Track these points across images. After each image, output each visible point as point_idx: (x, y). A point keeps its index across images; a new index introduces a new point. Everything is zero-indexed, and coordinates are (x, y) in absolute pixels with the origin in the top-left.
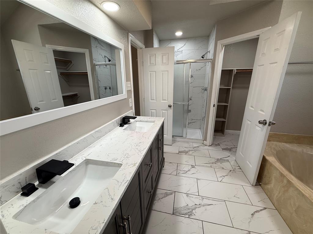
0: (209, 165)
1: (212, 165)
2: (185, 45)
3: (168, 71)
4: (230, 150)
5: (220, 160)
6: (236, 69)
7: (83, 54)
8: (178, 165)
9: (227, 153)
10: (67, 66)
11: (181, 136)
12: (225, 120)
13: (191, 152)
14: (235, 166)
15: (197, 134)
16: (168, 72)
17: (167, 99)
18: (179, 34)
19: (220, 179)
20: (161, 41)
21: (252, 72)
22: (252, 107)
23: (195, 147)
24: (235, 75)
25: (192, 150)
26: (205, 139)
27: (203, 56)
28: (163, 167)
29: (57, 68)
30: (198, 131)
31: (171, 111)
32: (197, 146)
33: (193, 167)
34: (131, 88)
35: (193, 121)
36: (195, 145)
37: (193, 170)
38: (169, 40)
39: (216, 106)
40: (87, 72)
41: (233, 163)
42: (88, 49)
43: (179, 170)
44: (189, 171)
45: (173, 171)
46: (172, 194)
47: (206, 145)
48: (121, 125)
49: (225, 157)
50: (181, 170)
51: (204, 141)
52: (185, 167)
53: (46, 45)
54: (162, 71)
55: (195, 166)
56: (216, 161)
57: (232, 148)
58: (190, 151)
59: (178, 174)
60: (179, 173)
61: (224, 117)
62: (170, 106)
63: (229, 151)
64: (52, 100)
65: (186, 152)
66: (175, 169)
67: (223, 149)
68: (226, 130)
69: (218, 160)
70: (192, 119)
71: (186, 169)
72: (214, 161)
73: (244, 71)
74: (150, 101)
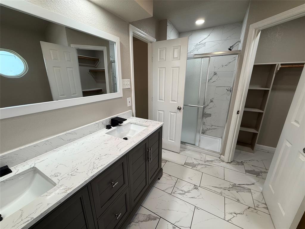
0: (219, 191)
1: (223, 191)
2: (209, 36)
3: (179, 67)
4: (257, 174)
5: (238, 186)
6: (280, 63)
7: (102, 52)
8: (178, 180)
9: (251, 179)
10: (96, 64)
11: (193, 144)
12: (257, 132)
13: (199, 167)
14: (259, 202)
15: (216, 144)
16: (179, 69)
17: (176, 100)
18: (200, 22)
19: (228, 217)
20: (180, 34)
21: (303, 67)
22: (296, 121)
23: (208, 161)
24: (278, 73)
25: (202, 164)
26: (223, 153)
27: (231, 47)
28: (159, 179)
29: (80, 65)
30: (218, 140)
31: (180, 114)
32: (210, 160)
33: (196, 187)
34: (131, 86)
35: (213, 127)
36: (209, 158)
37: (194, 193)
38: (191, 31)
39: (241, 113)
40: (104, 70)
41: (256, 195)
42: (106, 47)
43: (177, 188)
44: (188, 192)
45: (169, 188)
46: (155, 219)
47: (223, 161)
48: (108, 127)
49: (247, 184)
50: (178, 189)
51: (222, 156)
52: (185, 186)
53: (71, 45)
54: (172, 67)
55: (199, 188)
56: (231, 187)
57: (261, 172)
58: (199, 164)
59: (173, 193)
60: (175, 193)
61: (257, 128)
62: (179, 109)
63: (256, 176)
64: (72, 94)
65: (193, 166)
66: (172, 185)
67: (247, 171)
68: (257, 145)
69: (234, 186)
70: (212, 126)
71: (185, 189)
72: (227, 185)
73: (294, 66)
74: (158, 101)
